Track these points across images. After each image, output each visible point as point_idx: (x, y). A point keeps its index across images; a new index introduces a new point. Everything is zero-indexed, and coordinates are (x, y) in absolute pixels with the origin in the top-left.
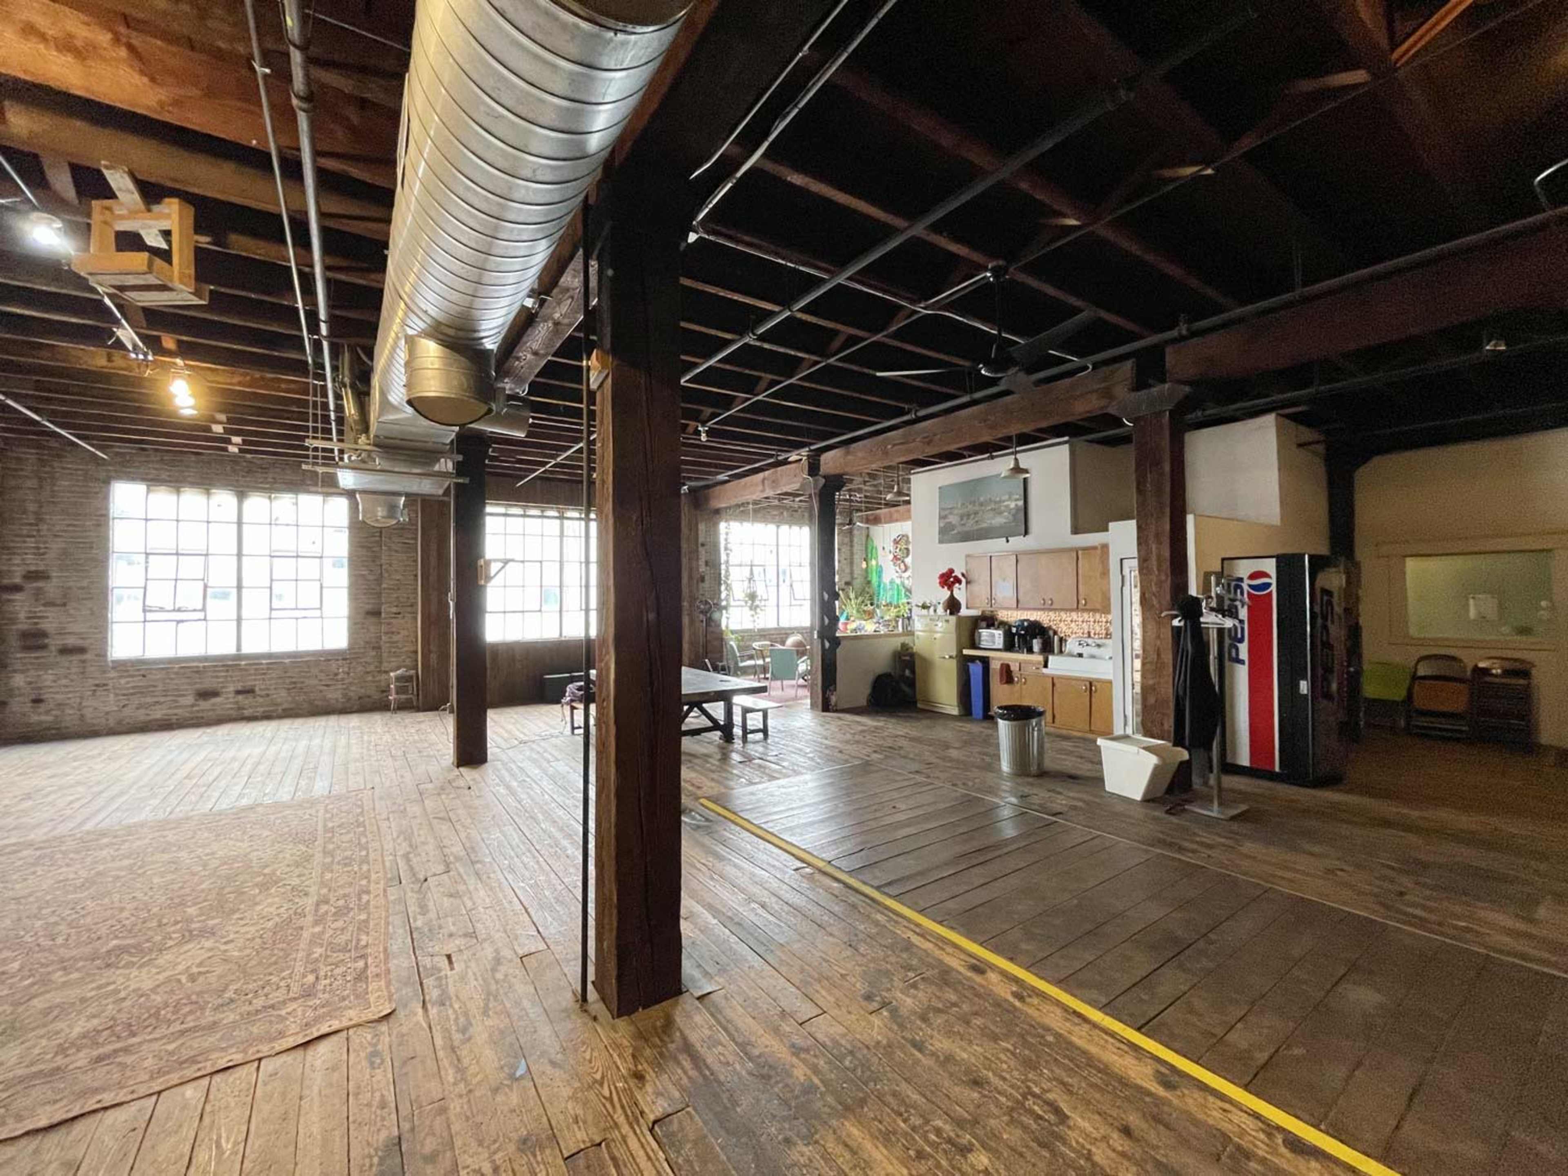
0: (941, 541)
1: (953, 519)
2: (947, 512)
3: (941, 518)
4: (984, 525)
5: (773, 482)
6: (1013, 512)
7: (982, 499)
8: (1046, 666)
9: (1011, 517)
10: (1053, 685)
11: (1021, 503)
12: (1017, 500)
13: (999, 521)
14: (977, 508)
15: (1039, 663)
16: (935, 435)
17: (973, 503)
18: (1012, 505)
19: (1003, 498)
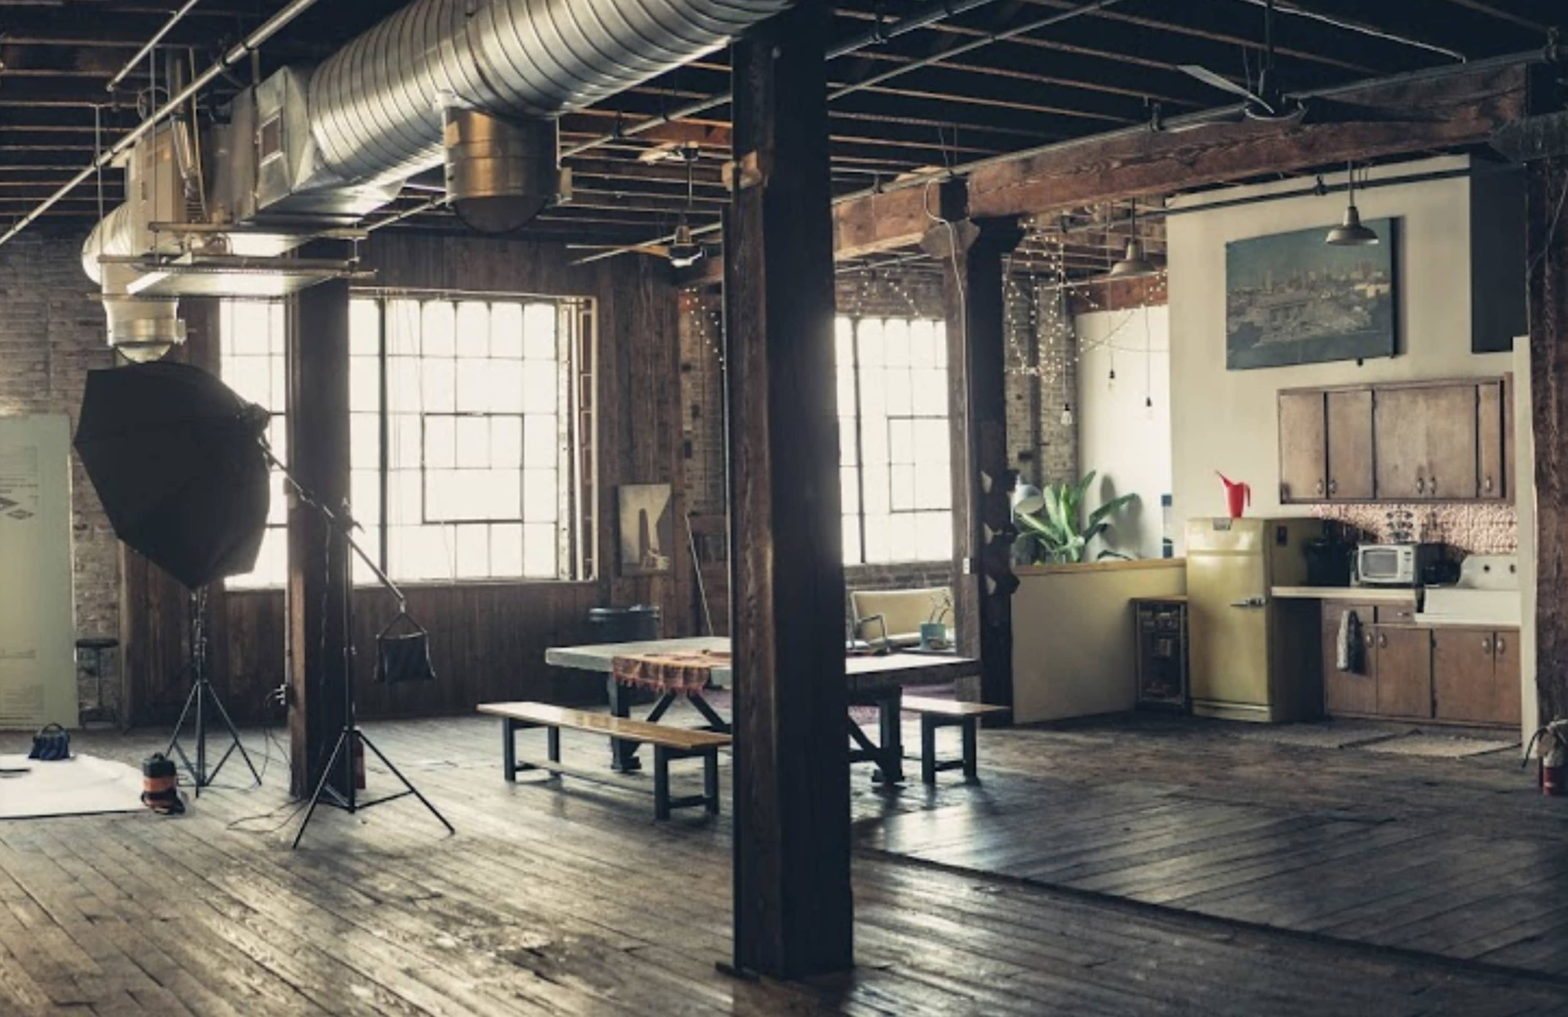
0: (1232, 365)
1: (1254, 316)
2: (1243, 301)
3: (1233, 312)
4: (1317, 331)
5: (859, 228)
6: (1372, 306)
7: (1312, 275)
8: (1420, 610)
9: (1368, 318)
10: (1433, 643)
11: (1385, 288)
12: (1378, 281)
13: (1345, 323)
14: (1304, 293)
15: (1409, 603)
16: (1204, 148)
17: (1295, 283)
18: (1371, 292)
19: (1355, 275)
